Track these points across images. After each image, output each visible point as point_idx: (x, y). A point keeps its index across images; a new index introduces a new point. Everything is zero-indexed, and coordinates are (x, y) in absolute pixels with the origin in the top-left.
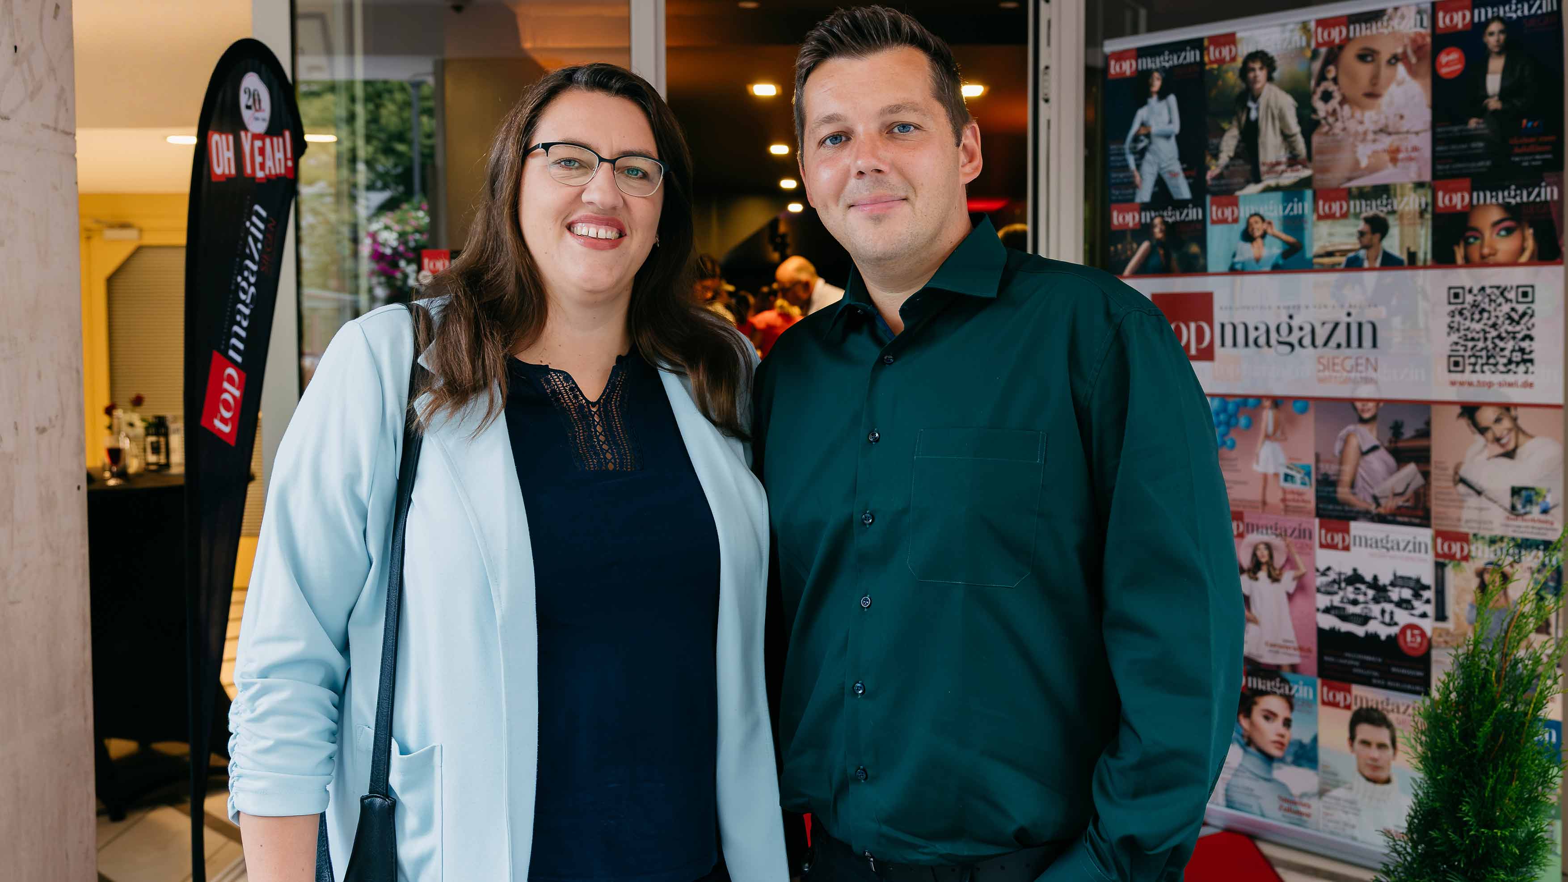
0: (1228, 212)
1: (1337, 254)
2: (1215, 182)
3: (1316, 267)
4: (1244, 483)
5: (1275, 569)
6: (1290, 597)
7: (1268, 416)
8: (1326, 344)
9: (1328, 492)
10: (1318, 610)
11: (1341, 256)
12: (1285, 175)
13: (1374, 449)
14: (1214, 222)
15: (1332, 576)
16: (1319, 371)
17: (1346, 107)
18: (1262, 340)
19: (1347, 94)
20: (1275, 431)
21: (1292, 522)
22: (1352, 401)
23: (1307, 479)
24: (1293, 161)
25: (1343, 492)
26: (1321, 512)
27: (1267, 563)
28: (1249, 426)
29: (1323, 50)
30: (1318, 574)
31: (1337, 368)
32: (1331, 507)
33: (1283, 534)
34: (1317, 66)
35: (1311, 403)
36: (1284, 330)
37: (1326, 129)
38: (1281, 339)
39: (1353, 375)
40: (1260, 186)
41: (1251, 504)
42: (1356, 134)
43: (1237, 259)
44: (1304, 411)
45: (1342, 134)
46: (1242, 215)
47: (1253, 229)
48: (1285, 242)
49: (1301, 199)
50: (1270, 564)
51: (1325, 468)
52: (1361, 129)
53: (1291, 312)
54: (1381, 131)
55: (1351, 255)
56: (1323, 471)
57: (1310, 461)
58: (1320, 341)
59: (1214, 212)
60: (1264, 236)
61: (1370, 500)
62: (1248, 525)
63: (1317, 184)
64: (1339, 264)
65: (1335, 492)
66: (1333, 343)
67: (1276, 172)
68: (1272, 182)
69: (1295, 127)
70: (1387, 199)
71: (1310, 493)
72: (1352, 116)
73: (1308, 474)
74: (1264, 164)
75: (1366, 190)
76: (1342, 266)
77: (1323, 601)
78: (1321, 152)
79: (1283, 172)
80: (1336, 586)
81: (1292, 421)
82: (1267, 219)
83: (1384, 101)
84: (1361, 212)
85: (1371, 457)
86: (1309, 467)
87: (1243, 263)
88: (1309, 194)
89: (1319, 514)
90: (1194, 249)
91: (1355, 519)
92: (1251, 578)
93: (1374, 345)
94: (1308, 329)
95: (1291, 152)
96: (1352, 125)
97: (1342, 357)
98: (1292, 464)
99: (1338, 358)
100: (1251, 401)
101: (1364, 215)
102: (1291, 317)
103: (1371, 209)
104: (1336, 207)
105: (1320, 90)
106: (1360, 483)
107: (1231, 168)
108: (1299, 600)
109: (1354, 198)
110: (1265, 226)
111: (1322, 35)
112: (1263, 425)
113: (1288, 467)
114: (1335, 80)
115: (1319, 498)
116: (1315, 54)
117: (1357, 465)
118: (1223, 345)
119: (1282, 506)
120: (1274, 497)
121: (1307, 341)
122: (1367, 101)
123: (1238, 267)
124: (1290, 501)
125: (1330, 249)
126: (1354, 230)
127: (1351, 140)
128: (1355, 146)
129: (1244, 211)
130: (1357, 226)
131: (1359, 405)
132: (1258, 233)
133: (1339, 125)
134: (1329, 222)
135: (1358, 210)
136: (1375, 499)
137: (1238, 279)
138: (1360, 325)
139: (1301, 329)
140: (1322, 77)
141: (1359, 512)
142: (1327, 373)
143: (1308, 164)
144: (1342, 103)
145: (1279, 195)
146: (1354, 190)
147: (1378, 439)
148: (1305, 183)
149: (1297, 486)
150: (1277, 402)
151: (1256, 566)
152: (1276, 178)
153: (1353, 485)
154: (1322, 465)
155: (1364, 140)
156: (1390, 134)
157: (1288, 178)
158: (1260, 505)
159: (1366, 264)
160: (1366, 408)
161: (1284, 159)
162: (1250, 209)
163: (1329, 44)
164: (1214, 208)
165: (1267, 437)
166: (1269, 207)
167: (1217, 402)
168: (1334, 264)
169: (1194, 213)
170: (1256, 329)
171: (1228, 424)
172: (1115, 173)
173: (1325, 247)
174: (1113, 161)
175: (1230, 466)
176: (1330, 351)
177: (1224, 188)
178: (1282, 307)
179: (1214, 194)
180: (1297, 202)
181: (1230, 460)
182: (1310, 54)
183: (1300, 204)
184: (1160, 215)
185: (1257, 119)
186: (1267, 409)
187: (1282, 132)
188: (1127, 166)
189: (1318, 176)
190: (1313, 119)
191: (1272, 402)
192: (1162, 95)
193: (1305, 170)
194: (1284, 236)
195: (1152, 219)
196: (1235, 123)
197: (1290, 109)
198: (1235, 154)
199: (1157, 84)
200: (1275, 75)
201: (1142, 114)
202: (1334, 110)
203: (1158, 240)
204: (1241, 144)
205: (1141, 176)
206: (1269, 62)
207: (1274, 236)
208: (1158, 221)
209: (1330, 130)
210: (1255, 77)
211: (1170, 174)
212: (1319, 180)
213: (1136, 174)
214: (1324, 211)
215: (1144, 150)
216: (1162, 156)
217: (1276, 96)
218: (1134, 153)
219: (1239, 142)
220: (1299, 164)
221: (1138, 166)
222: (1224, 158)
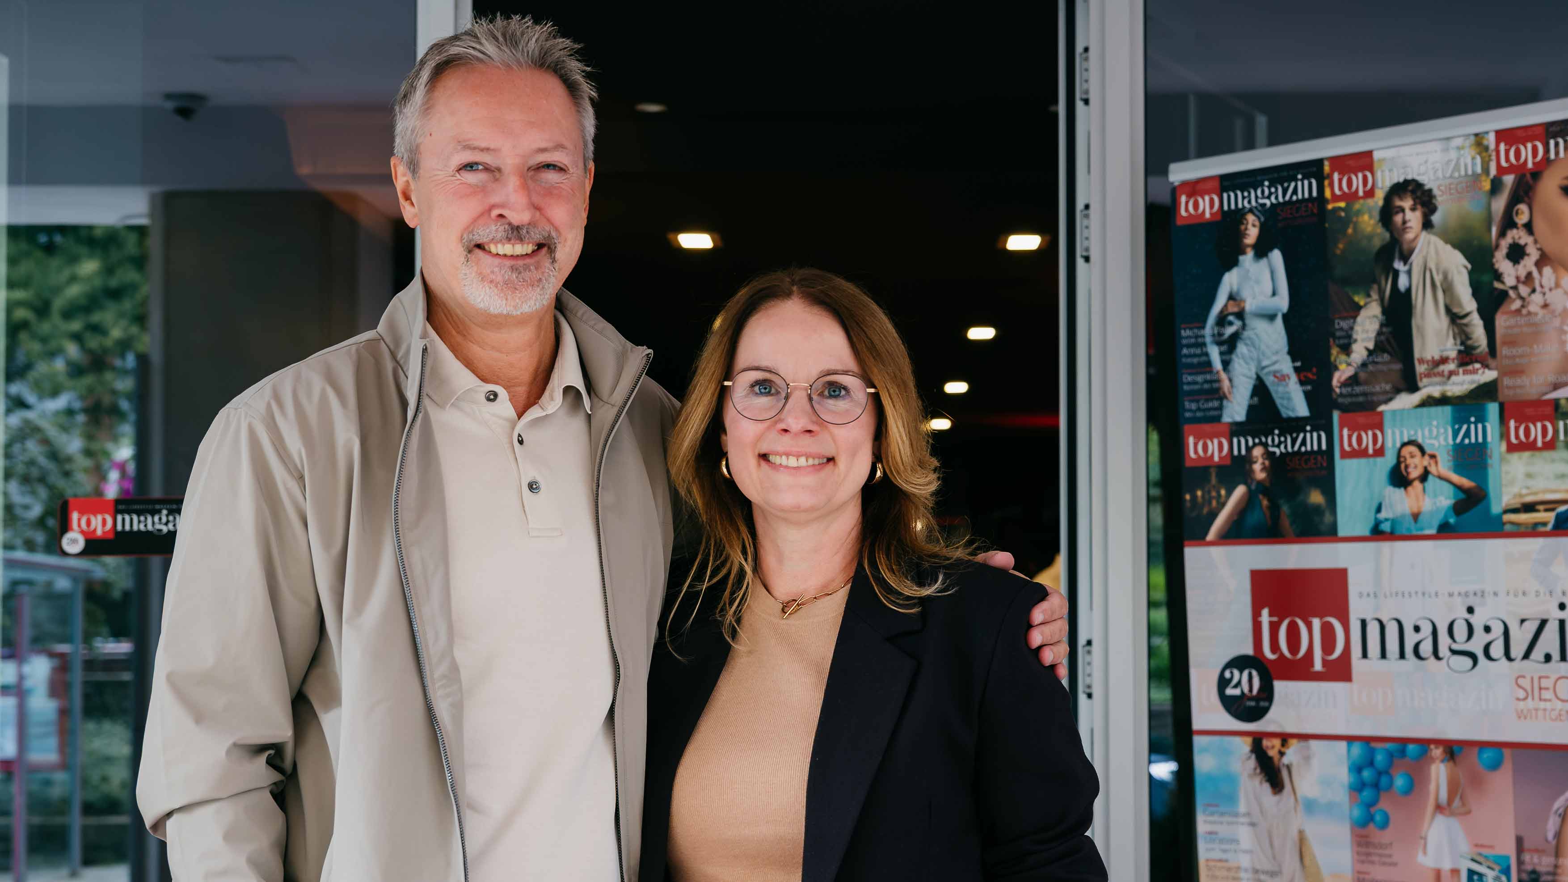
0: (1367, 439)
1: (1541, 507)
2: (1345, 391)
3: (1508, 528)
7: (1439, 772)
8: (1526, 656)
11: (1546, 510)
12: (1454, 378)
14: (1345, 455)
16: (1518, 699)
17: (1547, 271)
18: (1426, 648)
19: (1547, 250)
23: (1504, 879)
24: (1467, 357)
28: (1409, 790)
29: (1509, 179)
31: (1546, 695)
34: (1499, 204)
35: (1507, 752)
36: (1460, 631)
37: (1517, 304)
38: (1455, 647)
40: (1416, 398)
43: (1383, 515)
44: (1495, 766)
45: (1541, 312)
46: (1389, 444)
47: (1407, 467)
48: (1459, 487)
49: (1481, 419)
51: (1532, 861)
53: (1471, 601)
55: (1562, 508)
56: (1529, 867)
57: (1509, 849)
58: (1517, 650)
59: (1344, 438)
60: (1424, 477)
63: (1505, 394)
64: (1545, 524)
66: (1538, 654)
67: (1441, 374)
68: (1436, 391)
69: (1468, 303)
72: (1557, 285)
73: (1506, 871)
74: (1421, 361)
76: (1549, 527)
78: (1511, 343)
79: (1451, 373)
81: (1477, 781)
82: (1428, 450)
86: (1507, 858)
87: (1394, 522)
88: (1493, 409)
90: (1316, 497)
94: (1497, 630)
95: (1462, 343)
96: (1558, 299)
97: (1554, 677)
98: (1480, 854)
99: (1547, 677)
100: (1411, 748)
102: (1470, 610)
104: (1536, 431)
105: (1505, 244)
107: (1371, 367)
109: (1565, 416)
110: (1426, 461)
111: (1506, 155)
112: (1432, 787)
113: (1473, 860)
114: (1529, 227)
116: (1496, 186)
118: (1365, 655)
121: (1497, 650)
123: (1386, 527)
125: (1529, 499)
126: (1565, 469)
127: (1557, 322)
129: (1393, 437)
132: (1414, 473)
133: (1537, 298)
134: (1527, 454)
137: (1386, 547)
139: (1487, 629)
140: (1508, 223)
142: (1530, 704)
143: (1491, 362)
144: (1539, 264)
145: (1448, 410)
146: (1563, 402)
148: (1487, 391)
150: (1453, 749)
152: (1440, 384)
154: (1527, 857)
157: (1462, 384)
161: (1453, 354)
162: (1402, 433)
163: (1519, 169)
164: (1345, 432)
165: (1439, 808)
166: (1430, 431)
167: (1357, 749)
168: (1536, 525)
169: (1313, 441)
170: (1417, 629)
171: (1376, 786)
172: (1190, 374)
173: (1521, 496)
174: (1186, 356)
175: (1380, 855)
176: (1534, 667)
177: (1361, 399)
178: (1456, 593)
179: (1345, 409)
180: (1476, 423)
181: (1381, 846)
182: (1487, 186)
183: (1480, 426)
184: (1261, 443)
185: (1409, 290)
186: (1438, 761)
187: (1448, 310)
188: (1208, 365)
189: (1507, 381)
190: (1496, 289)
191: (1445, 751)
192: (1261, 251)
193: (1486, 371)
194: (1456, 478)
195: (1249, 449)
196: (1375, 296)
197: (1459, 272)
198: (1376, 345)
199: (1252, 233)
200: (1436, 218)
201: (1230, 280)
202: (1529, 275)
203: (1259, 483)
204: (1384, 330)
205: (1230, 380)
206: (1426, 199)
207: (1440, 477)
208: (1258, 452)
209: (1523, 306)
210: (1404, 222)
211: (1275, 376)
212: (1509, 388)
213: (1223, 376)
214: (1517, 437)
215: (1235, 338)
216: (1263, 347)
217: (1437, 253)
218: (1219, 343)
219: (1382, 325)
220: (1477, 361)
221: (1226, 364)
222: (1359, 353)
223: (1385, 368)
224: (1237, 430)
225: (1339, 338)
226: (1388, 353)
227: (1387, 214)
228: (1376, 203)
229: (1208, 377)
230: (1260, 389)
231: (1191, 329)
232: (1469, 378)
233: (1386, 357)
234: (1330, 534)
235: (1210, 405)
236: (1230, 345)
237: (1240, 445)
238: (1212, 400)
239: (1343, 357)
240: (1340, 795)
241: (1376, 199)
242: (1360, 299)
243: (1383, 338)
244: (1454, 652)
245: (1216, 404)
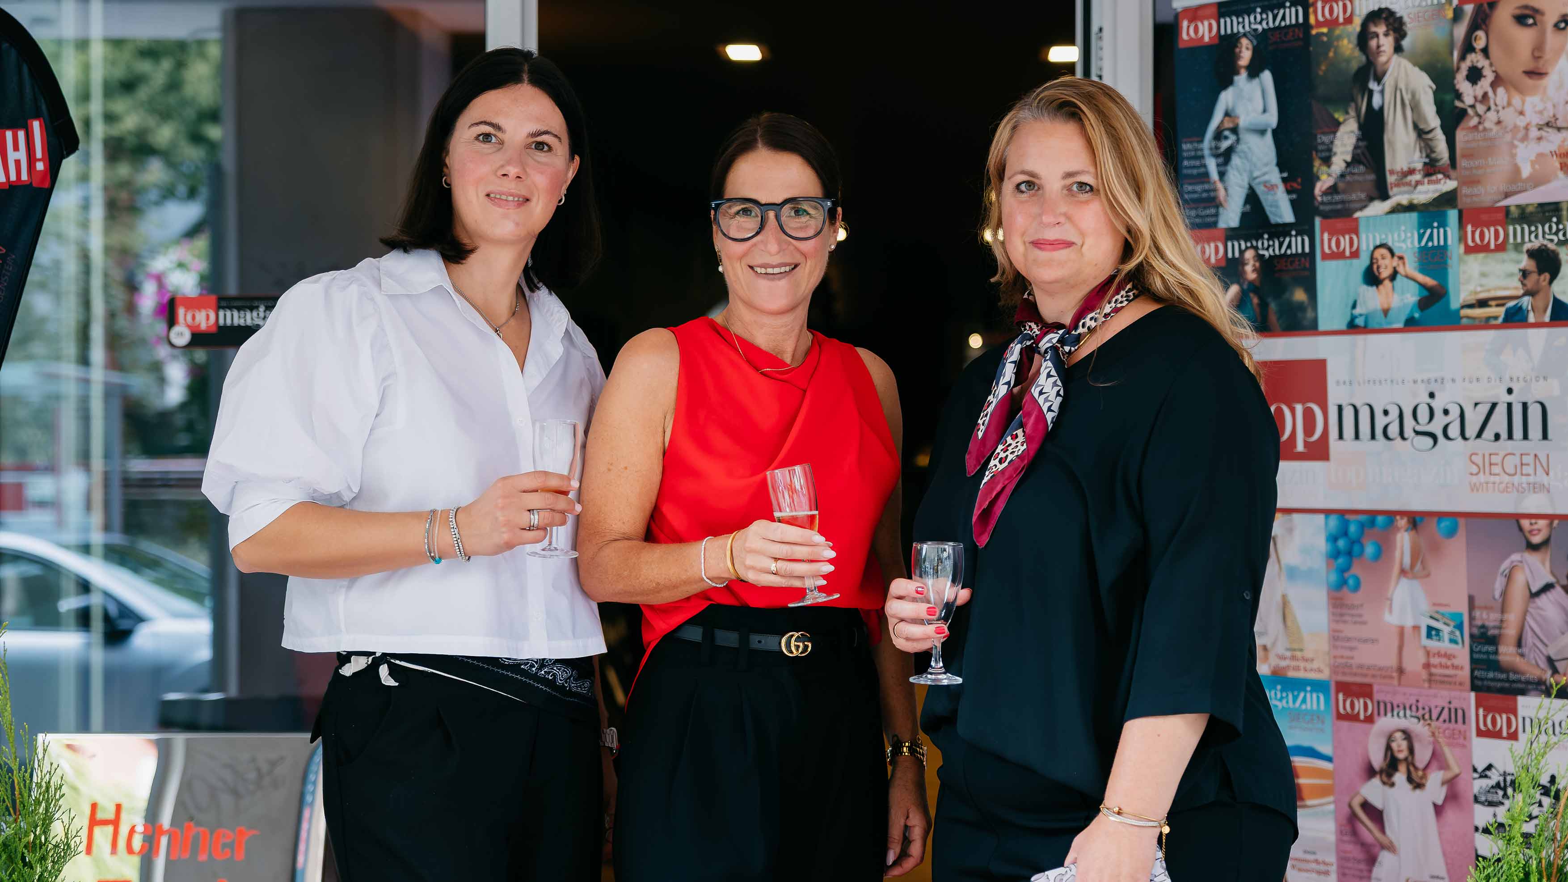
0: (1345, 242)
1: (1493, 303)
3: (1465, 321)
4: (1374, 641)
5: (1416, 769)
6: (1438, 810)
7: (1404, 540)
8: (1479, 435)
9: (1487, 653)
10: (1477, 829)
11: (1498, 305)
12: (1421, 188)
13: (1548, 587)
14: (1325, 257)
15: (1495, 777)
16: (1472, 474)
17: (1501, 91)
18: (1393, 430)
19: (1501, 72)
20: (1413, 566)
21: (1439, 698)
22: (1517, 518)
23: (1458, 633)
24: (1431, 168)
25: (1507, 653)
26: (1479, 683)
27: (1406, 759)
28: (1378, 556)
29: (1469, 8)
30: (1476, 775)
31: (1496, 469)
32: (1491, 675)
33: (1427, 716)
34: (1460, 31)
35: (1462, 522)
36: (1423, 414)
37: (1474, 121)
38: (1418, 428)
39: (1516, 479)
40: (1387, 205)
41: (1382, 673)
42: (1516, 127)
43: (1357, 311)
44: (1452, 533)
45: (1495, 128)
46: (1363, 247)
47: (1378, 267)
48: (1423, 286)
49: (1443, 224)
50: (1410, 762)
51: (1481, 617)
52: (1521, 122)
53: (1432, 387)
54: (1548, 124)
55: (1511, 304)
56: (1479, 623)
57: (1462, 607)
58: (1472, 430)
59: (1325, 241)
60: (1393, 277)
61: (1543, 664)
62: (1378, 703)
63: (1464, 201)
64: (1496, 318)
65: (1496, 653)
66: (1489, 433)
67: (1409, 184)
68: (1404, 200)
69: (1433, 121)
70: (1557, 224)
71: (1462, 655)
72: (1509, 104)
73: (1460, 626)
74: (1392, 172)
75: (1530, 209)
76: (1500, 320)
77: (1483, 816)
79: (1418, 183)
80: (1501, 793)
81: (1435, 548)
82: (1397, 253)
83: (1550, 81)
84: (1523, 242)
85: (1544, 601)
86: (1460, 616)
87: (1367, 317)
88: (1452, 215)
89: (1474, 688)
90: (1300, 295)
91: (1523, 692)
92: (1384, 783)
93: (1545, 436)
94: (1455, 412)
95: (1428, 155)
96: (1509, 116)
97: (1502, 454)
98: (1436, 612)
99: (1496, 455)
100: (1380, 519)
101: (1528, 246)
102: (1432, 395)
103: (1536, 237)
104: (1489, 234)
105: (1465, 66)
106: (1529, 638)
108: (1450, 815)
109: (1515, 221)
110: (1395, 262)
112: (1397, 554)
113: (1431, 617)
114: (1485, 51)
115: (1475, 663)
116: (1458, 15)
117: (1526, 612)
118: (1341, 436)
119: (1424, 675)
120: (1414, 662)
121: (1454, 431)
122: (1529, 82)
123: (1360, 322)
124: (1435, 666)
125: (1483, 296)
126: (1515, 269)
127: (1508, 137)
128: (1515, 147)
129: (1367, 241)
130: (1518, 262)
131: (1525, 523)
132: (1385, 273)
133: (1492, 116)
134: (1481, 256)
135: (1519, 240)
136: (1550, 661)
137: (1360, 339)
138: (1525, 406)
139: (1446, 412)
140: (1468, 48)
141: (1528, 682)
142: (1482, 478)
143: (1453, 173)
144: (1494, 85)
145: (1414, 216)
146: (1513, 209)
147: (1552, 573)
148: (1448, 199)
149: (1444, 645)
150: (1415, 520)
151: (1392, 764)
152: (1408, 193)
153: (1519, 644)
154: (1477, 613)
155: (1525, 138)
156: (1559, 129)
158: (1395, 674)
159: (1531, 318)
160: (1535, 527)
161: (1419, 166)
164: (1326, 236)
165: (1403, 572)
166: (1399, 235)
167: (1334, 521)
168: (1488, 319)
169: (1297, 244)
170: (1386, 413)
171: (1349, 553)
172: (1190, 184)
173: (1476, 293)
174: (1187, 168)
175: (1353, 615)
176: (1485, 444)
177: (1339, 207)
178: (1419, 381)
179: (1325, 216)
180: (1438, 228)
181: (1352, 607)
182: (1450, 14)
183: (1442, 230)
184: (1252, 247)
185: (1382, 108)
186: (1402, 530)
187: (1416, 126)
188: (1206, 175)
189: (1465, 190)
190: (1457, 107)
191: (1408, 520)
192: (1254, 72)
193: (1448, 181)
194: (1421, 278)
195: (1242, 252)
196: (1352, 113)
197: (1425, 92)
198: (1353, 158)
199: (1245, 55)
200: (1405, 43)
201: (1226, 99)
202: (1485, 95)
203: (1251, 283)
204: (1361, 144)
205: (1226, 189)
206: (1396, 25)
207: (1407, 277)
208: (1249, 254)
209: (1480, 123)
210: (1378, 47)
211: (1265, 186)
212: (1466, 196)
213: (1220, 186)
214: (1473, 240)
215: (1230, 151)
216: (1254, 159)
217: (1407, 75)
218: (1216, 156)
219: (1358, 140)
220: (1439, 172)
221: (1222, 175)
222: (1338, 164)
223: (1360, 178)
224: (1232, 234)
225: (1322, 151)
226: (1364, 164)
227: (1364, 38)
228: (1355, 29)
229: (1206, 187)
230: (1252, 198)
231: (1191, 142)
232: (1432, 187)
233: (1362, 168)
234: (1311, 328)
235: (1208, 212)
236: (1225, 157)
237: (1234, 248)
238: (1209, 207)
239: (1324, 168)
240: (1318, 562)
241: (1354, 25)
242: (1339, 116)
243: (1359, 151)
244: (1418, 433)
245: (1213, 211)
